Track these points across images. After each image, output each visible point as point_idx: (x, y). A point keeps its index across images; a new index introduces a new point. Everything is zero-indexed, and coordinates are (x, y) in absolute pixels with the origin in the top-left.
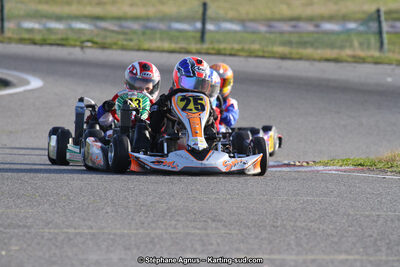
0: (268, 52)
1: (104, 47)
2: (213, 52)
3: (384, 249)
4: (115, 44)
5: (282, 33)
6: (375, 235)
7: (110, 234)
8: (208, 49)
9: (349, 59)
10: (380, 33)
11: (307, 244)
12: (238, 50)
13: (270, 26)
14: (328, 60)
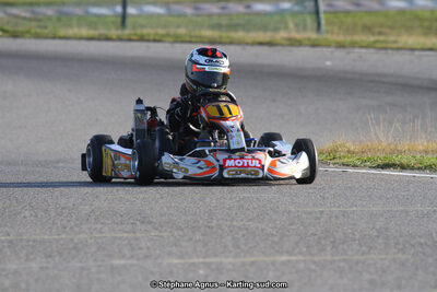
0: (196, 37)
1: (15, 35)
2: (135, 38)
3: (329, 248)
4: (28, 32)
5: (210, 15)
6: (318, 233)
7: (29, 241)
8: (130, 35)
9: (285, 42)
10: (317, 13)
11: (245, 245)
12: (163, 36)
13: (196, 8)
14: (261, 44)
